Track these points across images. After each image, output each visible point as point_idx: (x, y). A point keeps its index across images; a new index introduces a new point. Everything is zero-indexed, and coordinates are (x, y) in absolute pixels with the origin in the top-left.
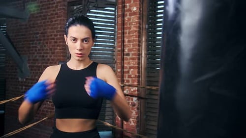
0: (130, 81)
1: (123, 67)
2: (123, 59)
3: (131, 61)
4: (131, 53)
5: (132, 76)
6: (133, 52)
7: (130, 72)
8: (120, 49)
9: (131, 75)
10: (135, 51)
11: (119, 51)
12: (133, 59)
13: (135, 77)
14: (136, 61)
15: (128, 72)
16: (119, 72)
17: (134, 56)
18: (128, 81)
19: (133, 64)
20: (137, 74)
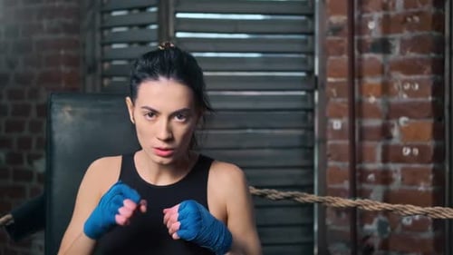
0: (397, 177)
1: (356, 110)
2: (355, 72)
3: (399, 76)
4: (396, 40)
5: (407, 152)
6: (407, 34)
7: (395, 132)
8: (339, 19)
9: (399, 148)
10: (420, 27)
11: (336, 30)
12: (408, 68)
13: (420, 159)
14: (426, 76)
15: (385, 132)
16: (339, 134)
17: (411, 55)
18: (385, 178)
19: (409, 92)
20: (431, 144)
